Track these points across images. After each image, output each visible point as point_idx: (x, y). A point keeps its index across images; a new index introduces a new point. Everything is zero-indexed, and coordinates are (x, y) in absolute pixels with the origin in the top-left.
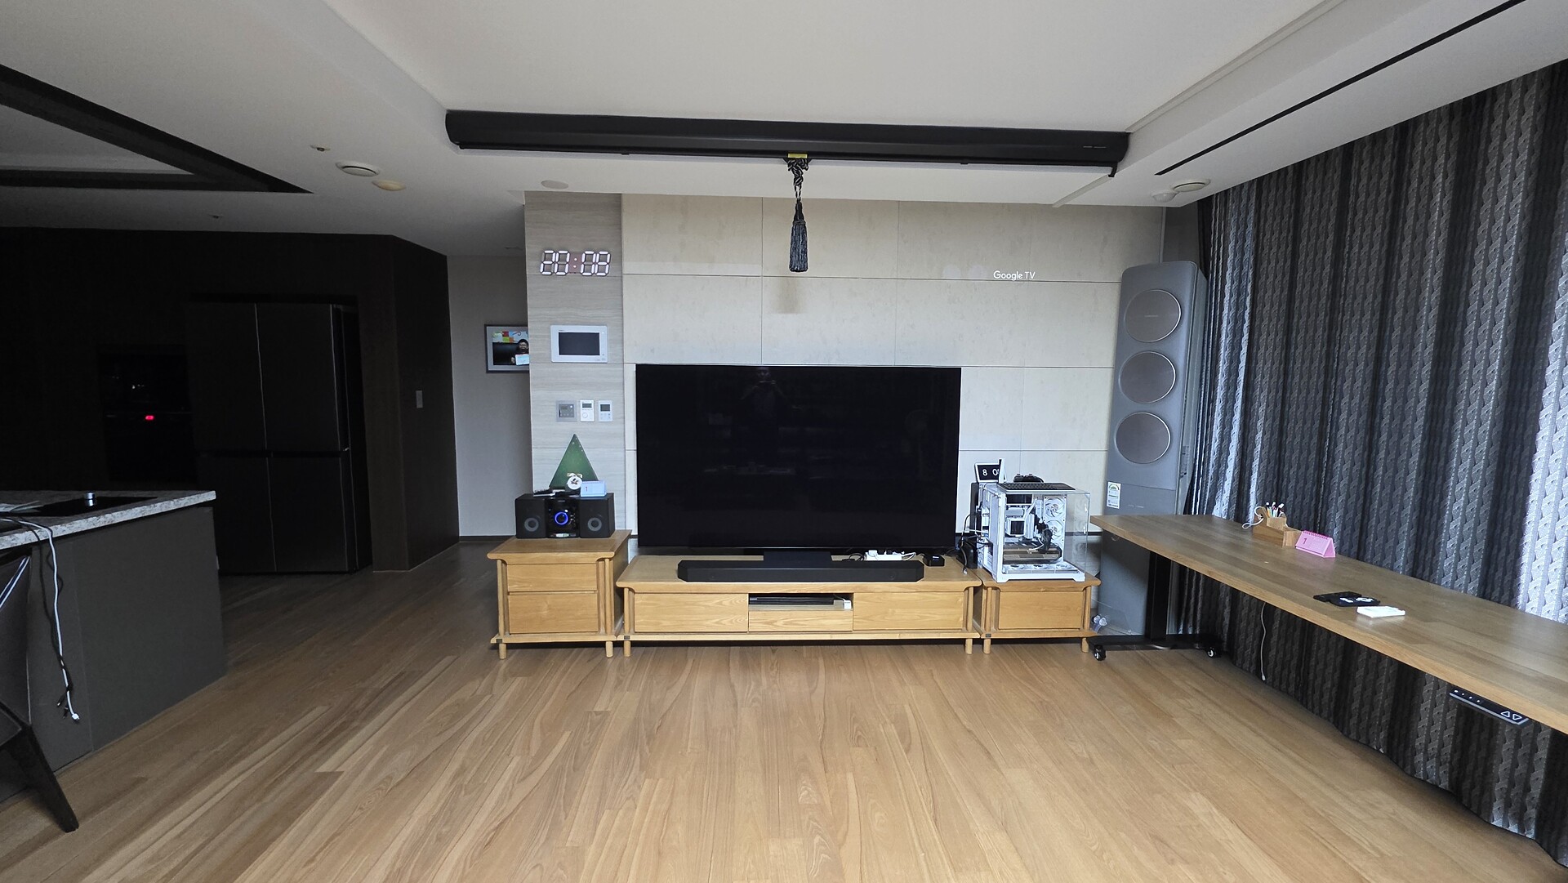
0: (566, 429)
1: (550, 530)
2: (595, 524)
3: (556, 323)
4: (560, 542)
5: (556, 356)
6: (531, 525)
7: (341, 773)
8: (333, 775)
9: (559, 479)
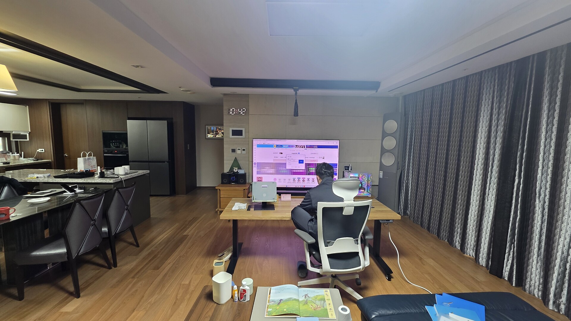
0: (234, 155)
1: (229, 182)
2: (242, 181)
3: (231, 127)
4: (233, 185)
5: (231, 136)
6: (225, 181)
7: (189, 235)
8: (187, 236)
9: (232, 169)
